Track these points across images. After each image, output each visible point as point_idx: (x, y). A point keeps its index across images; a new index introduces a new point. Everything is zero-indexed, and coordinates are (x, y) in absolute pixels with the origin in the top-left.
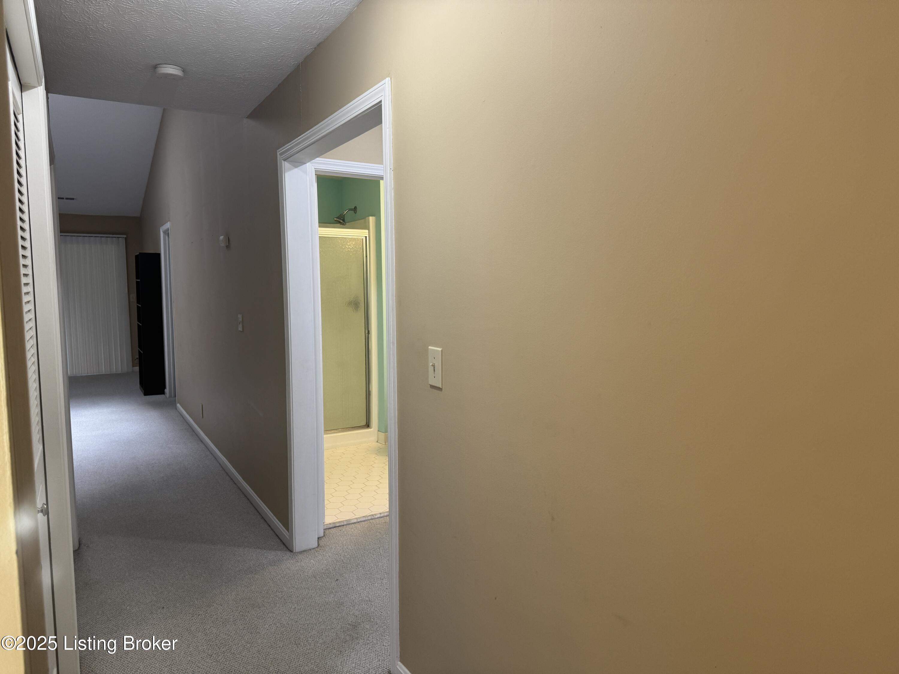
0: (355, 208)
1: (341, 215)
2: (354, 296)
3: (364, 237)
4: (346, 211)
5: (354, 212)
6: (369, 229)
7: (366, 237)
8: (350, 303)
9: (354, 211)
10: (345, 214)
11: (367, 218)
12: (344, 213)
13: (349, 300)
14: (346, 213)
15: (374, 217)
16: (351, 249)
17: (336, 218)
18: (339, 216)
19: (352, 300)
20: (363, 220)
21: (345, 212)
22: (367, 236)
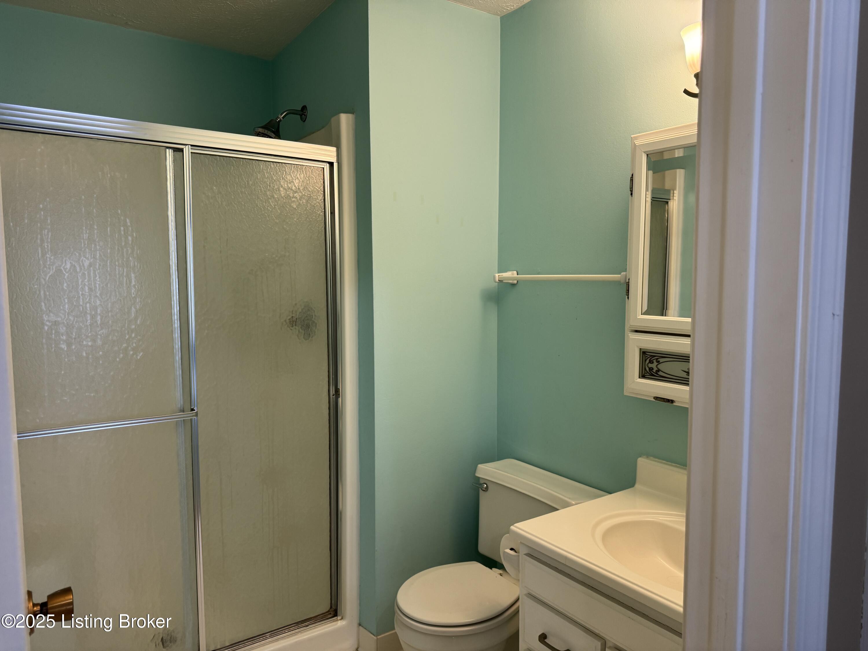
0: (304, 108)
1: (272, 120)
2: (303, 307)
3: (325, 164)
4: (281, 114)
5: (301, 119)
6: (338, 147)
7: (331, 164)
8: (293, 322)
9: (301, 115)
10: (280, 120)
11: (333, 119)
12: (278, 117)
13: (289, 317)
14: (283, 118)
15: (350, 116)
16: (296, 192)
17: (262, 127)
18: (266, 125)
19: (297, 317)
20: (323, 130)
21: (280, 116)
22: (334, 160)
